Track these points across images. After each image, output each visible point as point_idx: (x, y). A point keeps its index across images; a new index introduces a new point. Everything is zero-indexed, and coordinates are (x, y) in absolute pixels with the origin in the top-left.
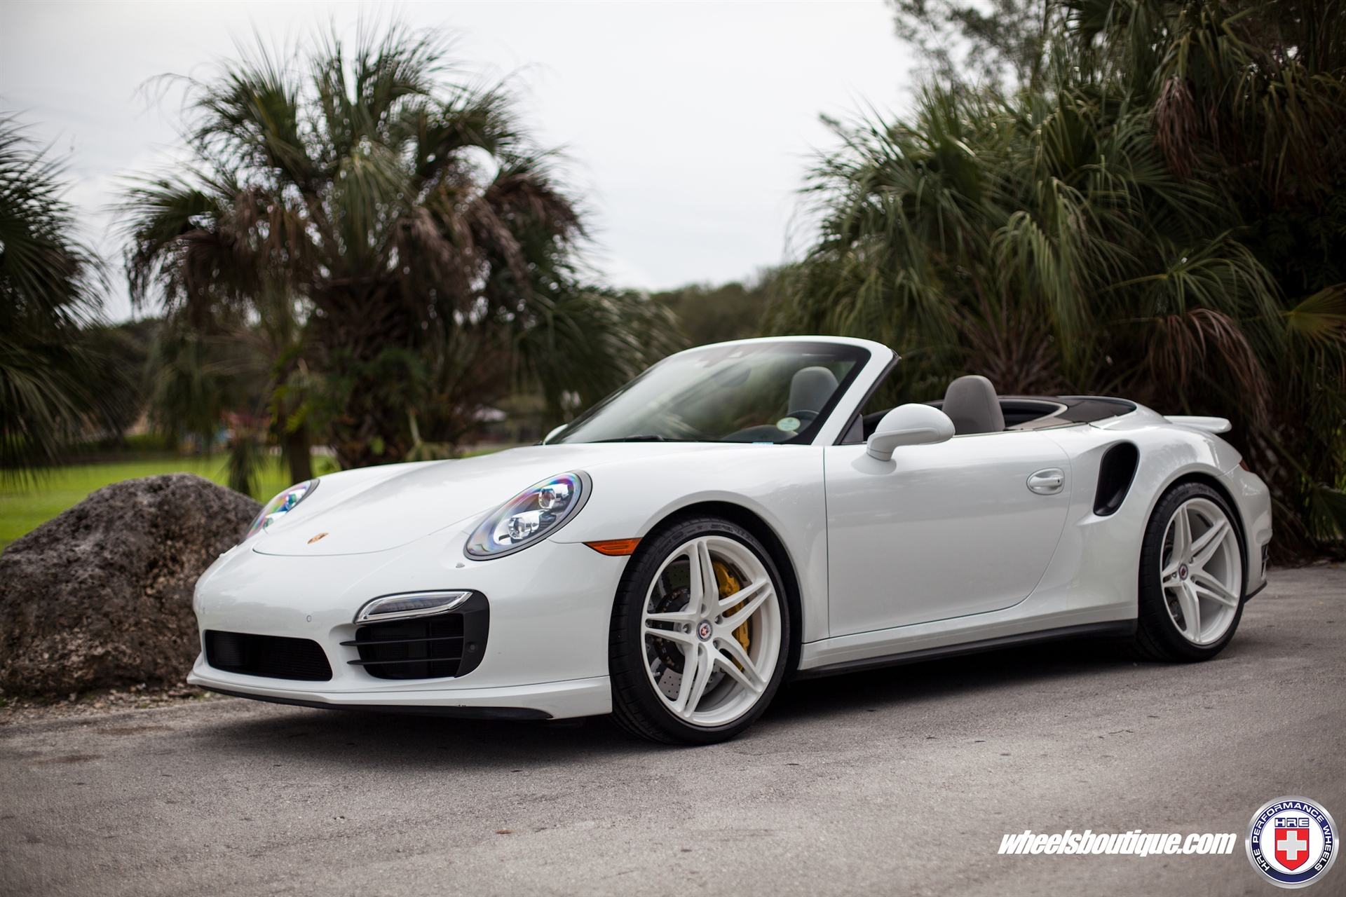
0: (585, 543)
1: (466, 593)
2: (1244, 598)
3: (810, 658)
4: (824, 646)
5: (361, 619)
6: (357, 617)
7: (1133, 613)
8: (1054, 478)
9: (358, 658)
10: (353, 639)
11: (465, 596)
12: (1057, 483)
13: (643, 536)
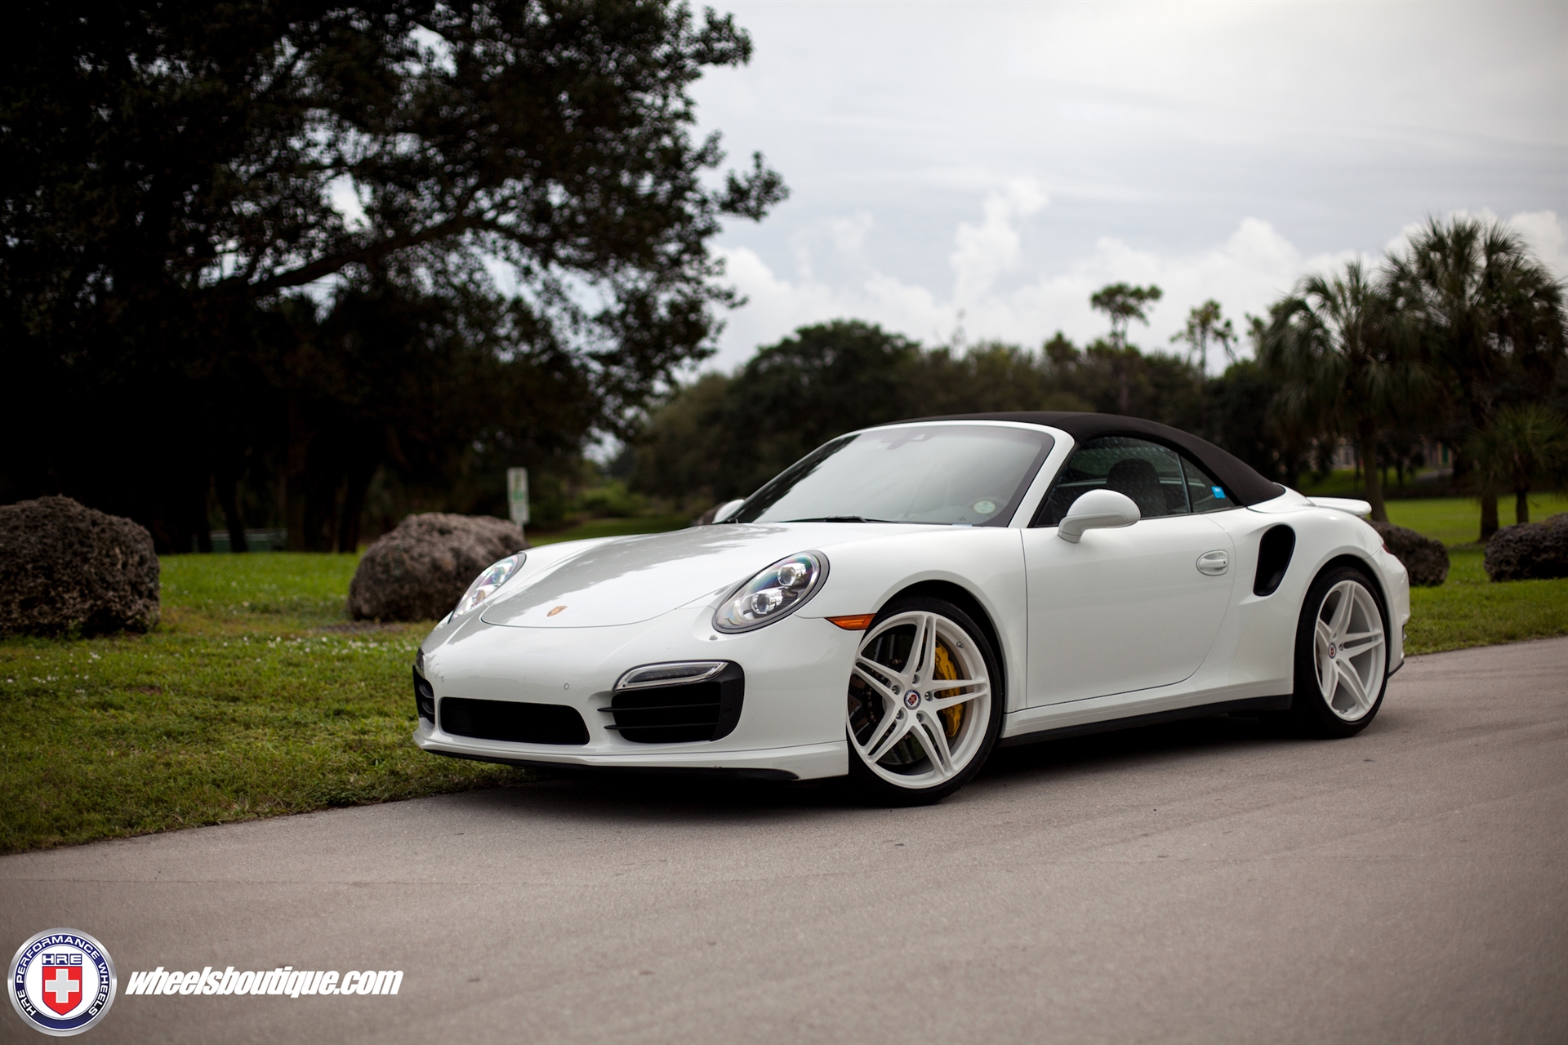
0: (827, 618)
1: (722, 663)
2: (1387, 675)
3: (1013, 726)
4: (1024, 716)
5: (620, 687)
6: (616, 685)
7: (1289, 689)
8: (1219, 561)
9: (613, 723)
10: (610, 705)
11: (722, 665)
12: (1223, 565)
13: (876, 612)
